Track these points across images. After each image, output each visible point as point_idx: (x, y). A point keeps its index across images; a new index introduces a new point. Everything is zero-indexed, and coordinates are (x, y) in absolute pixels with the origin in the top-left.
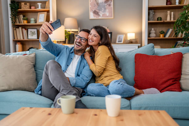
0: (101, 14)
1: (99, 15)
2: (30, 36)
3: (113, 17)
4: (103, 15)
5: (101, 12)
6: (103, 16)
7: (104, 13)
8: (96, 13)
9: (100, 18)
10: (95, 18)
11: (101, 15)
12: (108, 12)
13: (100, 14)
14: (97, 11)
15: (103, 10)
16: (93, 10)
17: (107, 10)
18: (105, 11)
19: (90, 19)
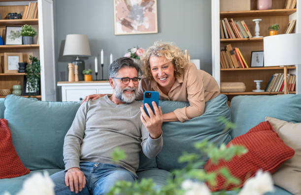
0: (135, 25)
1: (132, 28)
2: (10, 39)
3: (156, 31)
4: (138, 27)
5: (135, 21)
6: (138, 30)
7: (140, 24)
8: (127, 23)
9: (133, 32)
10: (125, 33)
11: (136, 27)
12: (147, 22)
13: (132, 25)
14: (129, 20)
15: (138, 19)
16: (121, 19)
17: (146, 19)
18: (141, 20)
19: (116, 34)
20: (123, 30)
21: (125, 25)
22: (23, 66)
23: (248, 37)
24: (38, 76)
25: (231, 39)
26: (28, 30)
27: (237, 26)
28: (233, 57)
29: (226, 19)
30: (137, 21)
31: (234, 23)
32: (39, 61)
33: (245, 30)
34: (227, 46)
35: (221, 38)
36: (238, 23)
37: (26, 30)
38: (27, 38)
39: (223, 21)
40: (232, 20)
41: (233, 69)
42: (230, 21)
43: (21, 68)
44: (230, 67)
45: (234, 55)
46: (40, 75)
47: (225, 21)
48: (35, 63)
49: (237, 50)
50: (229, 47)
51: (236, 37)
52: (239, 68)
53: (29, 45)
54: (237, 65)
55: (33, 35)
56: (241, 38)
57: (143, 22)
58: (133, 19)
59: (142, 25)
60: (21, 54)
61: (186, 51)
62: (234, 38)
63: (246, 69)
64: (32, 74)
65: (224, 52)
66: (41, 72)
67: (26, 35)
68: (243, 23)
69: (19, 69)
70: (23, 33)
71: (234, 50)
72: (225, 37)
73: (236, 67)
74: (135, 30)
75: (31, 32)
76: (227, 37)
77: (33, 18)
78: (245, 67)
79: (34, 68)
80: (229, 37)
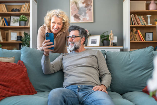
0: (81, 18)
1: (80, 19)
2: (13, 23)
3: (93, 21)
4: (83, 19)
5: (81, 16)
6: (83, 20)
7: (84, 17)
8: (77, 17)
9: (80, 21)
10: (76, 22)
11: (82, 19)
12: (88, 16)
13: (80, 18)
14: (78, 15)
15: (83, 15)
16: (74, 14)
17: (87, 15)
18: (85, 15)
19: (71, 22)
20: (75, 20)
21: (76, 18)
22: (19, 38)
23: (145, 25)
24: (28, 43)
25: (136, 25)
26: (24, 18)
27: (139, 18)
28: (137, 35)
29: (133, 15)
30: (82, 15)
31: (137, 17)
32: (29, 35)
33: (143, 21)
34: (134, 29)
35: (130, 24)
36: (139, 17)
37: (23, 18)
38: (22, 22)
39: (131, 15)
40: (136, 15)
41: (136, 41)
42: (135, 16)
43: (18, 39)
44: (135, 40)
45: (137, 34)
46: (29, 43)
47: (132, 16)
48: (26, 36)
49: (139, 31)
50: (135, 30)
51: (138, 24)
52: (139, 41)
53: (24, 26)
54: (139, 39)
55: (26, 21)
56: (141, 25)
57: (85, 16)
58: (80, 14)
59: (85, 18)
60: (18, 31)
61: (111, 31)
62: (137, 25)
63: (143, 42)
64: (25, 42)
65: (131, 32)
66: (30, 41)
67: (23, 20)
68: (142, 17)
69: (17, 39)
70: (21, 19)
71: (137, 31)
72: (133, 24)
73: (138, 40)
74: (81, 20)
75: (25, 19)
76: (134, 24)
77: (27, 11)
78: (143, 41)
79: (26, 39)
80: (135, 25)
